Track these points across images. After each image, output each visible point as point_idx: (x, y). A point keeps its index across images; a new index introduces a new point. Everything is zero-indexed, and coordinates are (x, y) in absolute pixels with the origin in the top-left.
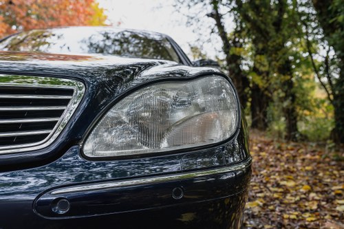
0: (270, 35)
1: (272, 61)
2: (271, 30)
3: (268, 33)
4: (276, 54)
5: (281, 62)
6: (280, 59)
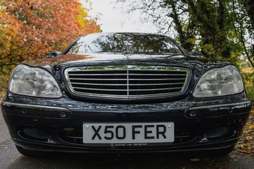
0: (216, 31)
1: (218, 48)
2: (217, 27)
3: (215, 29)
4: (221, 43)
5: (224, 49)
6: (223, 47)
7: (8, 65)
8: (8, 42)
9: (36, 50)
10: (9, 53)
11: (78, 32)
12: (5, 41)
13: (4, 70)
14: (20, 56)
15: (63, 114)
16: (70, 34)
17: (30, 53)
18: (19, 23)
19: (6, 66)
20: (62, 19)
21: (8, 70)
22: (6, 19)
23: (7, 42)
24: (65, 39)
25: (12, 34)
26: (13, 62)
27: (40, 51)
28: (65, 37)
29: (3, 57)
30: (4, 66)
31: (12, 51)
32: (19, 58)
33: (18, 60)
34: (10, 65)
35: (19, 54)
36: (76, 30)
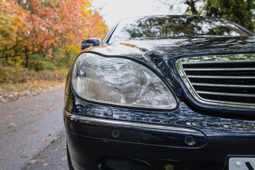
7: (13, 56)
8: (15, 32)
9: (42, 41)
10: (15, 44)
11: (85, 21)
12: (11, 31)
13: (10, 61)
14: (25, 47)
15: (190, 141)
16: (76, 24)
17: (36, 44)
18: (25, 13)
19: (11, 57)
20: (68, 9)
21: (14, 62)
22: (13, 8)
23: (13, 32)
24: (71, 29)
25: (19, 24)
26: (18, 54)
27: (46, 42)
28: (71, 27)
29: (9, 48)
30: (9, 58)
31: (18, 41)
32: (24, 49)
33: (23, 51)
34: (16, 56)
35: (25, 45)
36: (82, 20)
